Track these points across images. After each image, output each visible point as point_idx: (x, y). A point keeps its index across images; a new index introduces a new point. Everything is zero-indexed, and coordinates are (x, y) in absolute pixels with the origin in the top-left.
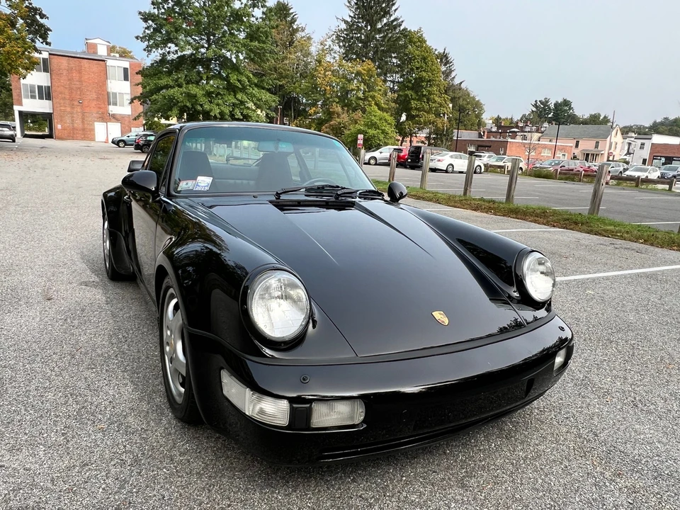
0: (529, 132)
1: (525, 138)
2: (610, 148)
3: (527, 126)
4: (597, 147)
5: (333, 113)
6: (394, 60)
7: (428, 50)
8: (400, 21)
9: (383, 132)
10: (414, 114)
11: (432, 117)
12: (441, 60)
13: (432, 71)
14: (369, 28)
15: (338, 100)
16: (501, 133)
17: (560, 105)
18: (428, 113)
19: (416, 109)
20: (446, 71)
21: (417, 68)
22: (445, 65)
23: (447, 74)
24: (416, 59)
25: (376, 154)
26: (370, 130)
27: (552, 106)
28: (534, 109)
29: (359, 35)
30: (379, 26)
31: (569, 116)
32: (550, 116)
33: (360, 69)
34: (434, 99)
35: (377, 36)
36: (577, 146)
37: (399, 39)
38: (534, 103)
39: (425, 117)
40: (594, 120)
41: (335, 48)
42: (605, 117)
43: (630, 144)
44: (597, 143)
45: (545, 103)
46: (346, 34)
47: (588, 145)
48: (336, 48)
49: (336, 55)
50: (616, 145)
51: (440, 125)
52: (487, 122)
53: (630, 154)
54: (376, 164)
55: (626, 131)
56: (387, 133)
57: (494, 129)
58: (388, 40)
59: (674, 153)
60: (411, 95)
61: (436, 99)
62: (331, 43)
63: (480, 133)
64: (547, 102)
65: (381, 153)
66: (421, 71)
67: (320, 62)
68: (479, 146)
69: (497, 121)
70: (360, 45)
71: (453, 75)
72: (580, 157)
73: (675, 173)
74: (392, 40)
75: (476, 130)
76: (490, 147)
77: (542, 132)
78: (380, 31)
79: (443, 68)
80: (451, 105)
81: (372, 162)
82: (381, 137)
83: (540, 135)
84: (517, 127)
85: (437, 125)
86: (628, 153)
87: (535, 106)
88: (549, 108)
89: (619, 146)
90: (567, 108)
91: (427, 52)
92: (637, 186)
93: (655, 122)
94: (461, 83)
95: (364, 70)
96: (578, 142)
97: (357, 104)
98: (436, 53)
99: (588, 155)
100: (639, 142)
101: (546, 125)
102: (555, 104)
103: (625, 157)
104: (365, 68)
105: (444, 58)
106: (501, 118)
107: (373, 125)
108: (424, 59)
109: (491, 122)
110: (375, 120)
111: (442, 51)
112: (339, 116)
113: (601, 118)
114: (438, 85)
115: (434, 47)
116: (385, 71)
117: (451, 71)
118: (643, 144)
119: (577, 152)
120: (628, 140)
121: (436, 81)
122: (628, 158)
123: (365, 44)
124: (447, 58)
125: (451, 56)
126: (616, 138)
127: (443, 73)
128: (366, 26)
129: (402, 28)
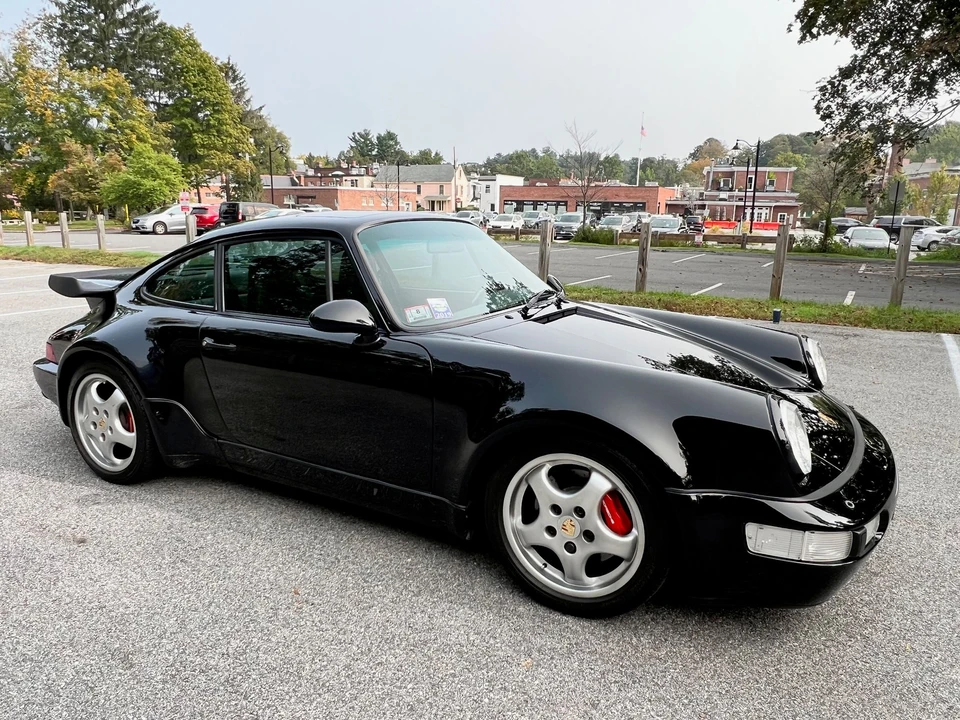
0: (357, 175)
1: (354, 183)
2: (456, 194)
3: (352, 167)
4: (442, 192)
5: (69, 153)
6: (154, 71)
7: (204, 57)
8: (153, 10)
9: (168, 183)
10: (201, 153)
11: (228, 158)
12: (227, 74)
13: (219, 90)
14: (102, 16)
15: (70, 133)
16: (321, 177)
17: (384, 138)
18: (222, 151)
19: (203, 146)
20: (236, 89)
21: (195, 85)
22: (234, 81)
23: (239, 94)
24: (191, 71)
25: (164, 217)
26: (145, 181)
27: (375, 141)
28: (353, 144)
29: (86, 27)
30: (120, 16)
31: (397, 153)
32: (374, 153)
33: (103, 82)
34: (227, 131)
35: (119, 31)
36: (419, 192)
37: (155, 39)
38: (351, 136)
39: (217, 157)
40: (425, 158)
41: (43, 45)
42: (437, 154)
43: (474, 187)
44: (441, 186)
45: (365, 136)
46: (62, 25)
47: (430, 190)
48: (46, 45)
49: (47, 58)
50: (461, 187)
51: (242, 169)
52: (297, 162)
53: (477, 199)
54: (166, 233)
55: (468, 170)
56: (174, 185)
57: (311, 172)
58: (141, 40)
59: (523, 196)
60: (192, 126)
61: (231, 131)
62: (34, 36)
63: (292, 179)
64: (367, 134)
65: (171, 215)
66: (201, 90)
67: (22, 68)
68: (299, 197)
69: (310, 161)
70: (91, 44)
71: (247, 96)
72: (426, 206)
73: (537, 220)
74: (147, 38)
75: (285, 174)
76: (314, 197)
77: (375, 176)
78: (123, 24)
79: (232, 86)
80: (252, 140)
81: (160, 229)
82: (166, 190)
83: (371, 178)
84: (340, 169)
85: (238, 169)
86: (475, 198)
87: (354, 139)
88: (371, 142)
89: (465, 190)
90: (391, 142)
91: (205, 61)
92: (517, 239)
93: (489, 159)
94: (261, 108)
95: (109, 84)
96: (419, 187)
97: (105, 138)
98: (218, 63)
99: (433, 202)
100: (484, 184)
101: (376, 165)
102: (378, 138)
103: (472, 203)
104: (111, 81)
105: (229, 71)
106: (313, 158)
107: (149, 173)
108: (203, 71)
109: (302, 162)
110: (151, 164)
111: (226, 61)
112: (80, 158)
113: (433, 155)
114: (230, 112)
115: (213, 54)
116: (140, 86)
117: (243, 91)
118: (488, 187)
119: (420, 199)
120: (472, 182)
121: (225, 104)
122: (475, 203)
123: (101, 41)
124: (234, 71)
125: (241, 70)
126: (461, 180)
127: (233, 93)
128: (96, 13)
129: (157, 22)
